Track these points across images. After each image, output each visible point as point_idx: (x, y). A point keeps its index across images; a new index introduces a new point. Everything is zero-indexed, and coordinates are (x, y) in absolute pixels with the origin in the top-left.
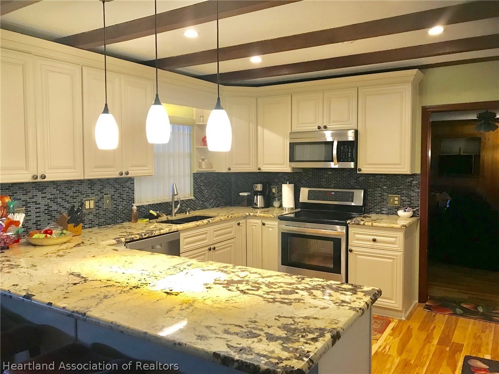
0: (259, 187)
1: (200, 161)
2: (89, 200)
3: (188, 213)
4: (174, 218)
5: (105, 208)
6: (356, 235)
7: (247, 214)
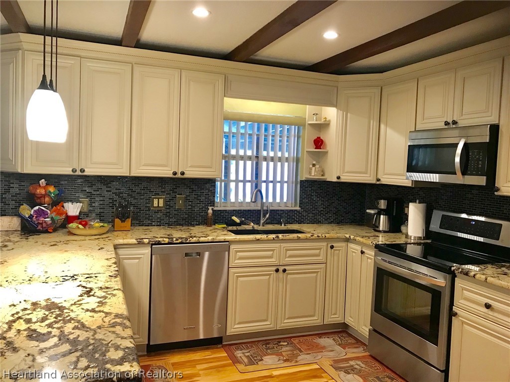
0: (383, 204)
1: (311, 166)
2: (158, 199)
3: (283, 225)
4: (260, 228)
5: (177, 208)
6: (464, 291)
7: (347, 236)
